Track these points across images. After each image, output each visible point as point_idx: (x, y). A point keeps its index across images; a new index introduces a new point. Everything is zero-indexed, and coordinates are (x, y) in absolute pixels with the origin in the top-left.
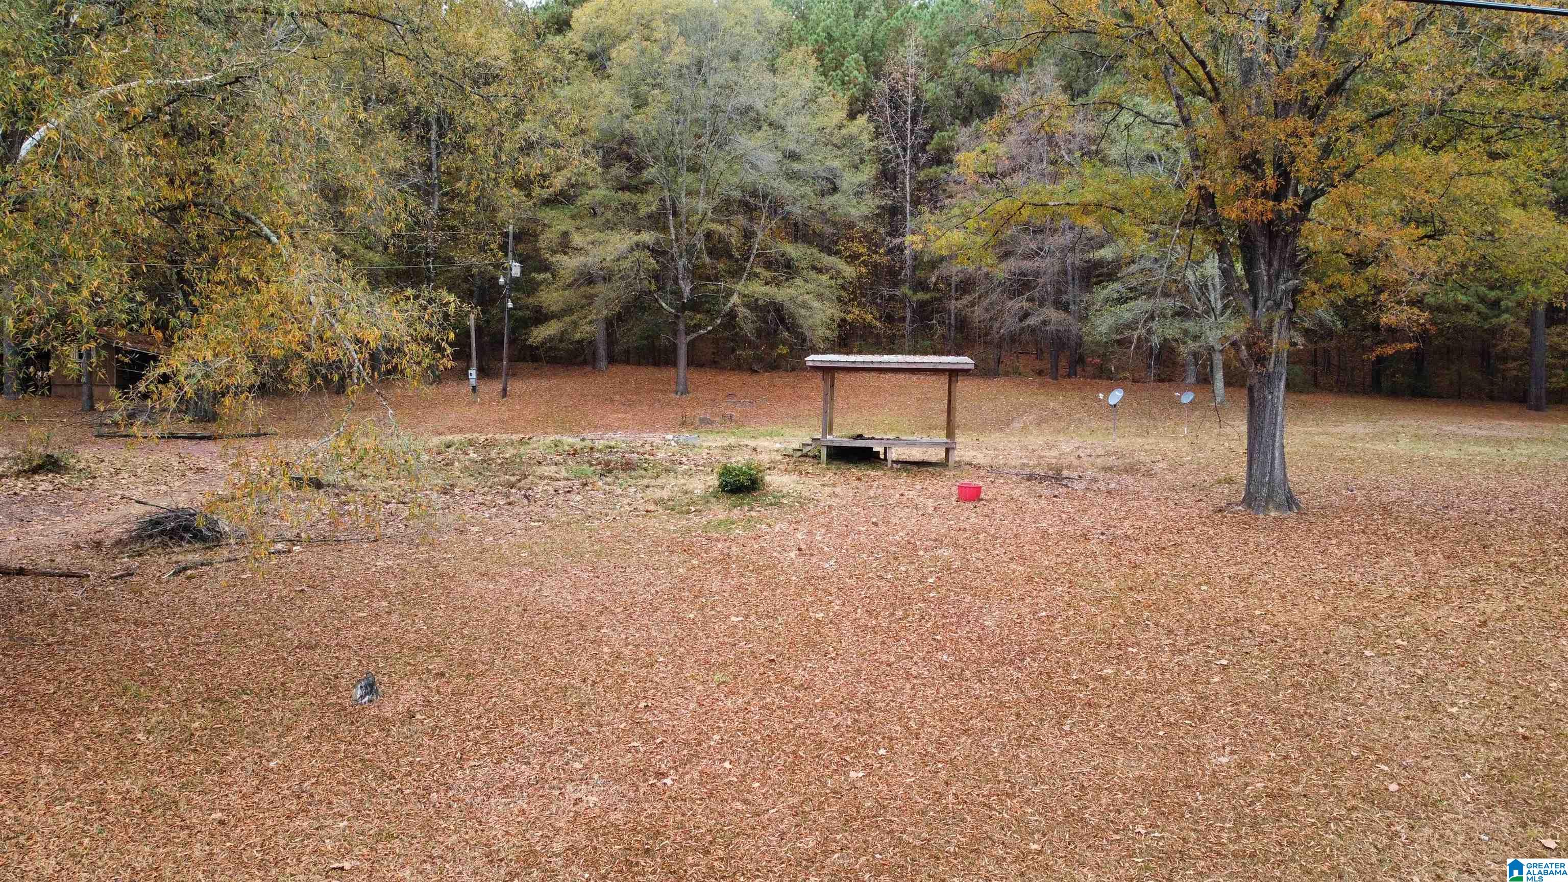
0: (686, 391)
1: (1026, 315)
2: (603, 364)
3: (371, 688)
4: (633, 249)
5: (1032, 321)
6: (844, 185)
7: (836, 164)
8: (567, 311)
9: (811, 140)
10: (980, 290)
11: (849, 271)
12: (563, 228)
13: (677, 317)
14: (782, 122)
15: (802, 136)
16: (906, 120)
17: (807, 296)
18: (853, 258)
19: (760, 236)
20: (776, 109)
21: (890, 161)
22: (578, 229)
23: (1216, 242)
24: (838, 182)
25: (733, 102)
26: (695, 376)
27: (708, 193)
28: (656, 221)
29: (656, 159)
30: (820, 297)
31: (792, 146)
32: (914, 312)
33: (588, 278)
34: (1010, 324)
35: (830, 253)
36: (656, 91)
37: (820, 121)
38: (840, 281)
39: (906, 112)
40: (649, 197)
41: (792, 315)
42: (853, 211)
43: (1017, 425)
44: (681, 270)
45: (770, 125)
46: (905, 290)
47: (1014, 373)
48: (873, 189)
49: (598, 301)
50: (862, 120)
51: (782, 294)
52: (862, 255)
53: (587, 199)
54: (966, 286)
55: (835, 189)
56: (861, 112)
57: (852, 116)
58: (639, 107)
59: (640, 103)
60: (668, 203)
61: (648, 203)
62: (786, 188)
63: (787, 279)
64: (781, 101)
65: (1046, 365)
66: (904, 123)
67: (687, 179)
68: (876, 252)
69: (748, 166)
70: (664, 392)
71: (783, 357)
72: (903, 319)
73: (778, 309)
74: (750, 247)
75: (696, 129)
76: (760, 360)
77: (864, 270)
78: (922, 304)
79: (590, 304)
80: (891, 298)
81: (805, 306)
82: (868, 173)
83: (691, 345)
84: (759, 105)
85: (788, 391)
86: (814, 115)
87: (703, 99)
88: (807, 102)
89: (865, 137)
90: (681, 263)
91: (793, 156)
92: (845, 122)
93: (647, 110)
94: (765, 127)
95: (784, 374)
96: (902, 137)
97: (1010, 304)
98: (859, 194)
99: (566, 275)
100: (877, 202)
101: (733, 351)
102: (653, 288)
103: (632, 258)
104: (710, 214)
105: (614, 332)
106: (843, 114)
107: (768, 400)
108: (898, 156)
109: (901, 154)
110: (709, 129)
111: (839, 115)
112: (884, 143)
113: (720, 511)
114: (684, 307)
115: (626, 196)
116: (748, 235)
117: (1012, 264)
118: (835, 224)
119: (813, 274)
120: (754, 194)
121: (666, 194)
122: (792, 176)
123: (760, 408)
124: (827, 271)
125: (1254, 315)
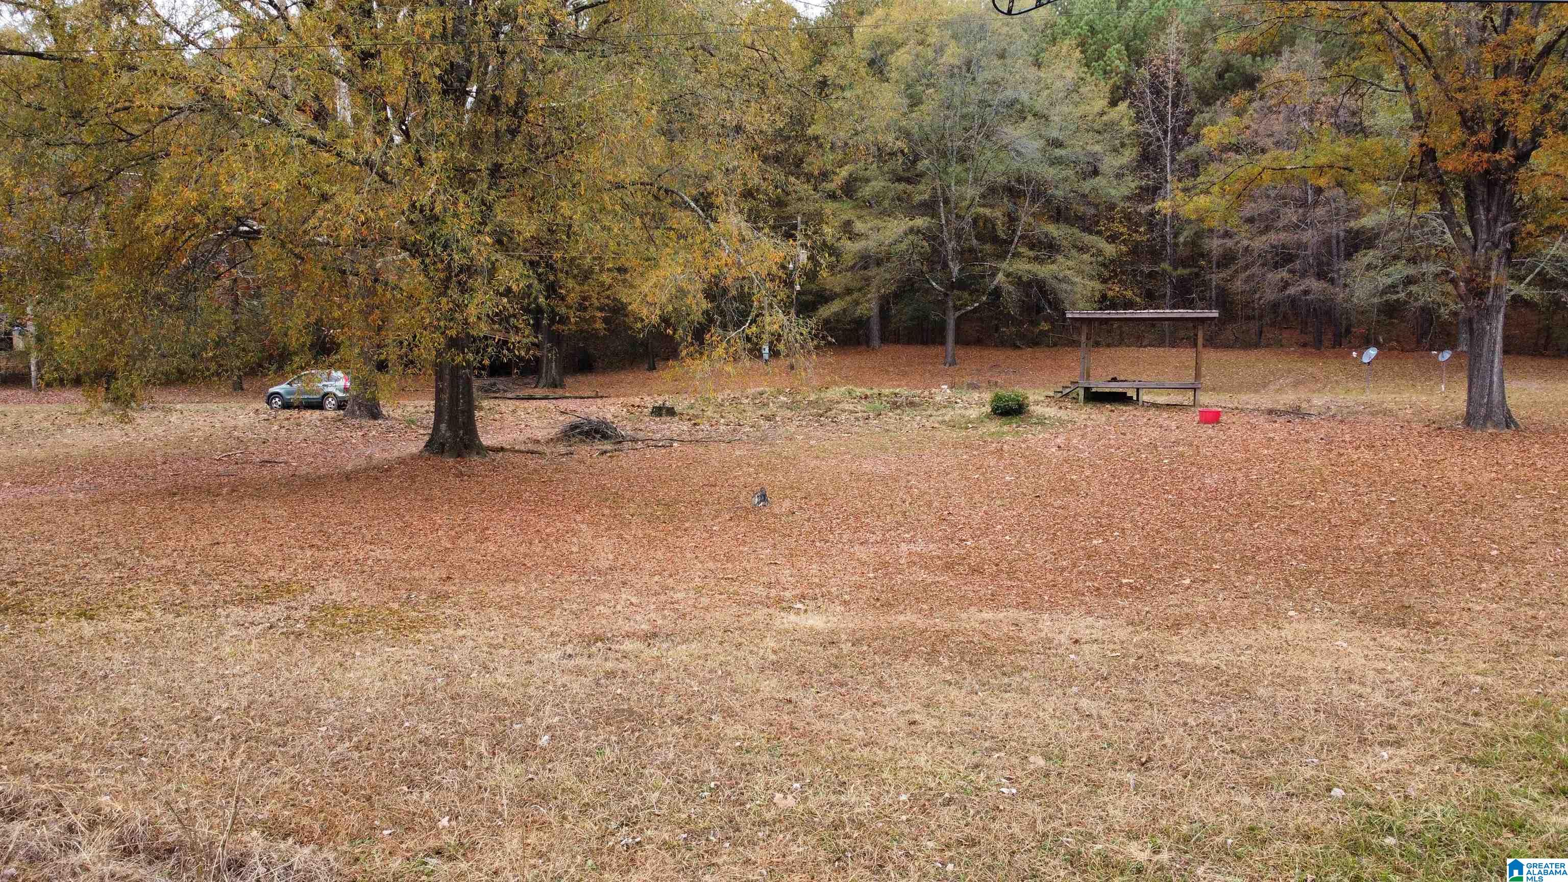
0: (953, 363)
1: (1286, 285)
2: (876, 342)
3: (764, 497)
4: (906, 234)
5: (1291, 291)
6: (1104, 167)
7: (1097, 148)
8: (849, 291)
9: (1073, 127)
10: (1241, 262)
11: (1110, 250)
12: (845, 217)
13: (946, 295)
14: (1046, 112)
15: (1064, 124)
16: (1167, 104)
17: (1068, 272)
18: (1112, 238)
19: (1024, 219)
20: (1040, 100)
21: (1150, 144)
22: (859, 218)
23: (1437, 192)
24: (1098, 164)
25: (1000, 96)
26: (961, 352)
27: (976, 180)
28: (928, 208)
29: (930, 152)
30: (1080, 272)
31: (1055, 134)
32: (1175, 288)
33: (866, 261)
34: (1270, 295)
35: (1090, 233)
36: (932, 90)
37: (1083, 109)
38: (1100, 259)
39: (1166, 97)
40: (921, 187)
41: (1054, 291)
42: (1113, 192)
43: (1272, 387)
44: (950, 252)
45: (1034, 115)
46: (1166, 266)
47: (1276, 345)
48: (1133, 171)
49: (875, 282)
50: (1123, 106)
51: (1044, 271)
52: (1122, 234)
53: (866, 191)
54: (1227, 259)
55: (1096, 172)
56: (1123, 99)
57: (1113, 103)
58: (915, 105)
59: (915, 102)
60: (939, 192)
61: (922, 192)
62: (1050, 173)
63: (1050, 257)
64: (1046, 92)
65: (1309, 338)
66: (1165, 107)
67: (955, 169)
68: (1137, 231)
69: (1013, 154)
70: (933, 364)
71: (1043, 333)
72: (1165, 295)
73: (1040, 285)
74: (1014, 231)
75: (966, 123)
76: (1022, 336)
77: (1124, 248)
78: (1182, 280)
79: (868, 285)
80: (1152, 275)
81: (1066, 280)
82: (1129, 155)
83: (959, 321)
84: (1025, 97)
85: (1048, 362)
86: (1076, 104)
87: (973, 96)
88: (1069, 92)
89: (1125, 122)
90: (951, 245)
91: (1057, 144)
92: (1106, 109)
93: (922, 107)
94: (1030, 117)
95: (1046, 349)
96: (1162, 119)
97: (1270, 276)
98: (1119, 176)
99: (848, 259)
100: (1137, 183)
101: (997, 329)
102: (925, 268)
103: (906, 242)
104: (977, 199)
105: (889, 309)
106: (1105, 102)
107: (1031, 369)
108: (1158, 139)
109: (1161, 137)
110: (977, 122)
111: (1100, 104)
112: (1145, 127)
113: (993, 426)
114: (952, 286)
115: (901, 186)
116: (1012, 219)
117: (1273, 237)
118: (1096, 206)
119: (1074, 252)
120: (1019, 181)
121: (938, 182)
122: (1055, 162)
123: (1022, 375)
124: (1088, 251)
125: (1474, 255)
